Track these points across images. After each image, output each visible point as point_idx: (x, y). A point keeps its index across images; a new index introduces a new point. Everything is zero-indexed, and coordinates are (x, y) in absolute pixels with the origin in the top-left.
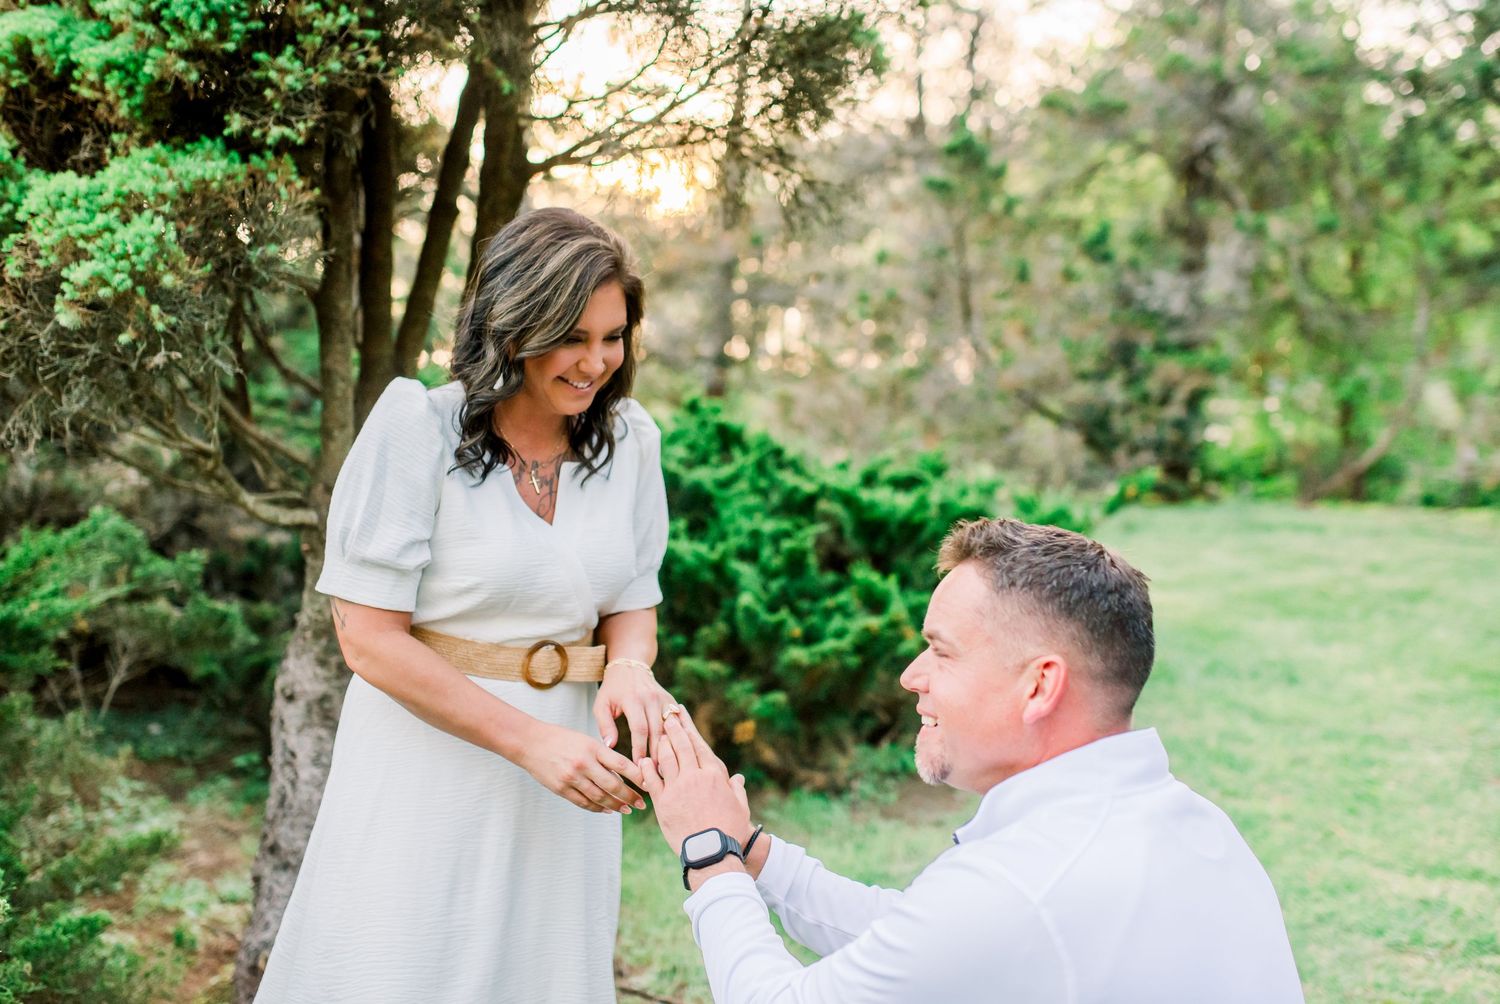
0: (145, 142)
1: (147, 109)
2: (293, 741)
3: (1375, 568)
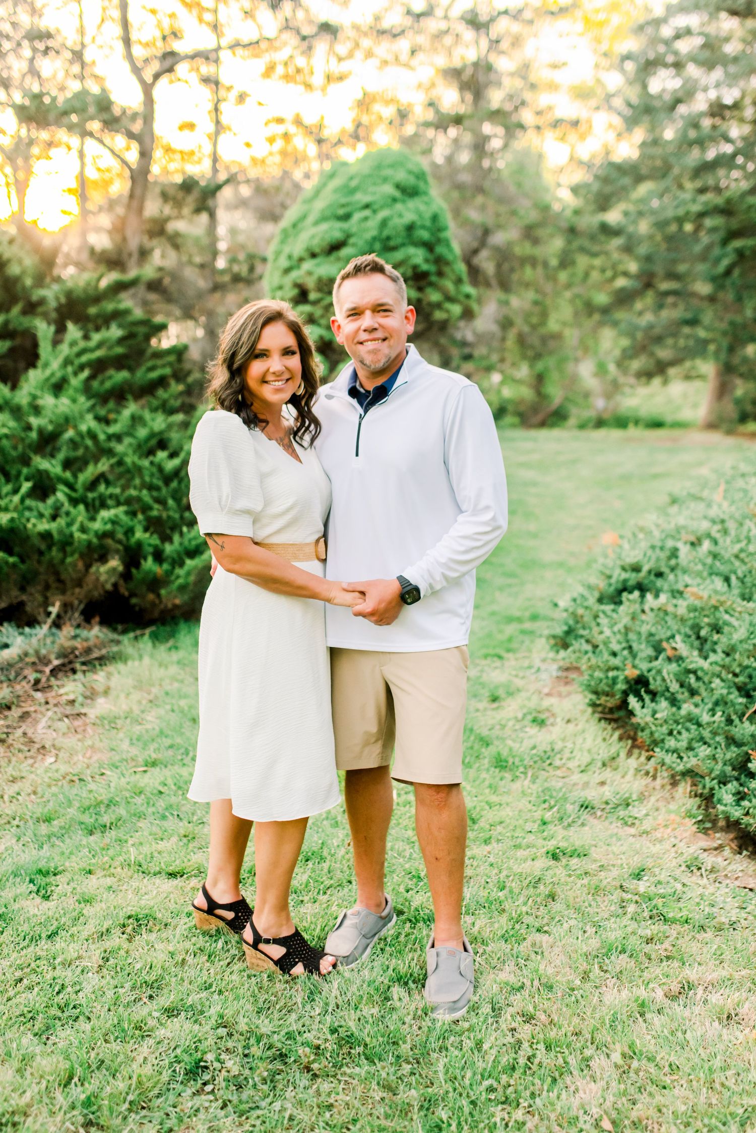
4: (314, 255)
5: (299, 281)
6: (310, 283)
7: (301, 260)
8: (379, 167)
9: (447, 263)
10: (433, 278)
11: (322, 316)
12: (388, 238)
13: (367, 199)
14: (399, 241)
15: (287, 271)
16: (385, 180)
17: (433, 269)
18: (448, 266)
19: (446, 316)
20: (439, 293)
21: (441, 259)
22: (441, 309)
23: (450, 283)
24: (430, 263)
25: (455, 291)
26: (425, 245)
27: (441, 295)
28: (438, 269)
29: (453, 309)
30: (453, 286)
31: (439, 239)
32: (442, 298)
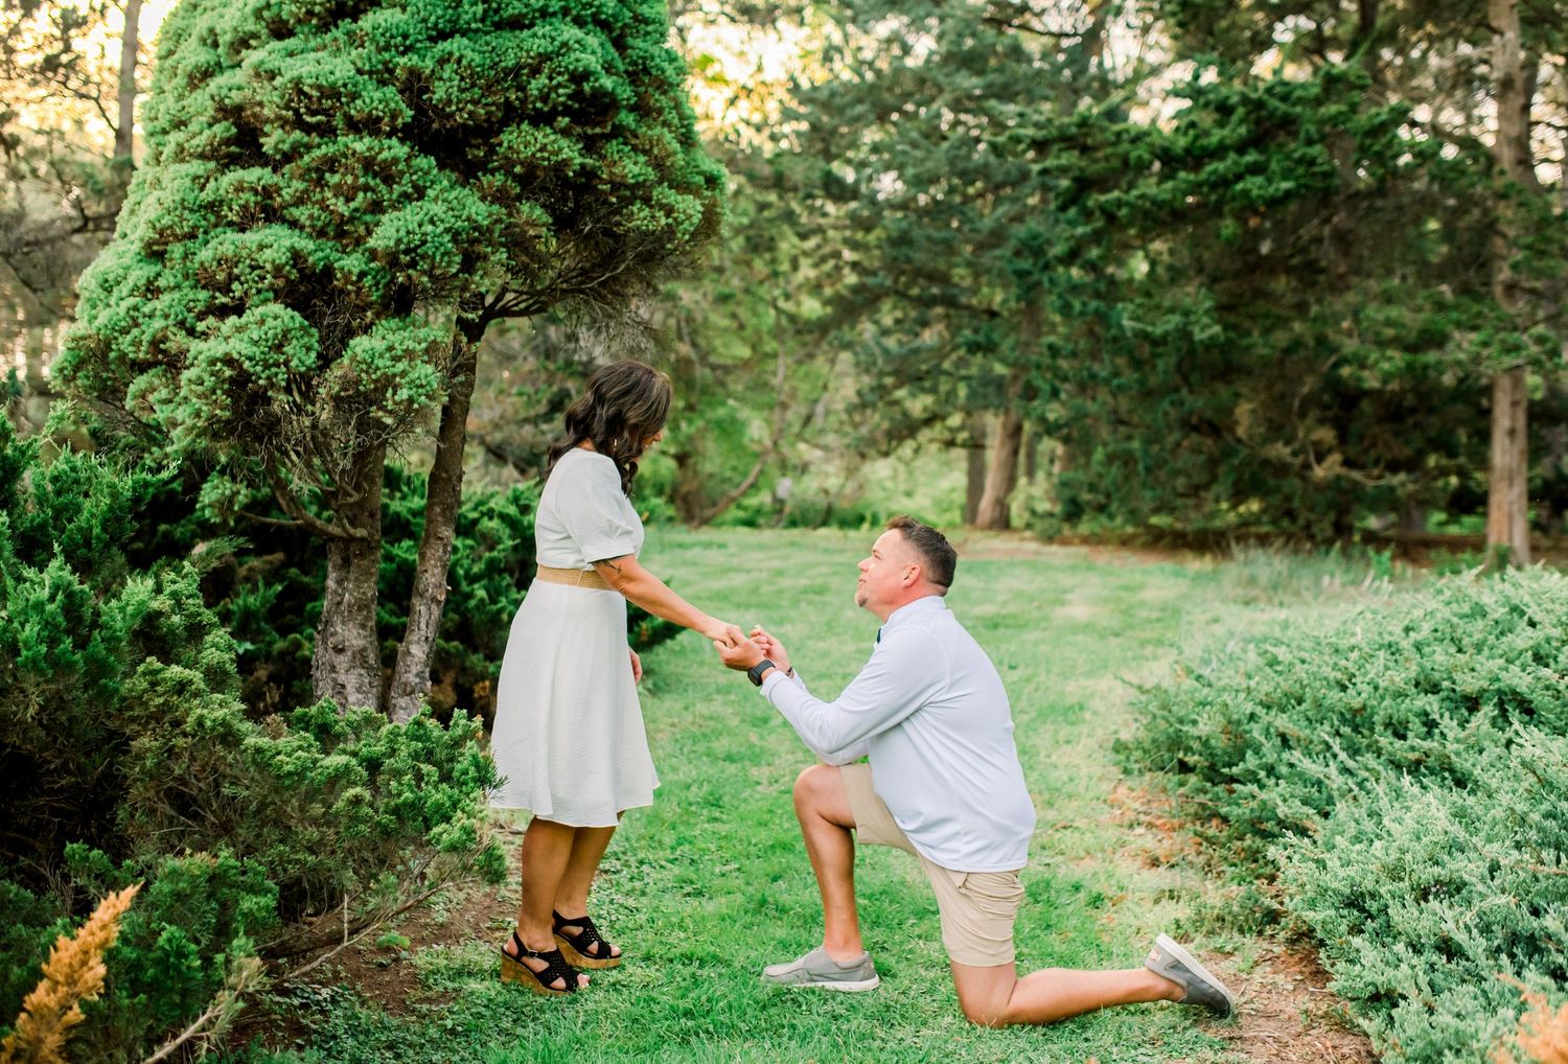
0: (378, 315)
1: (382, 297)
2: (342, 678)
3: (780, 573)
4: (280, 31)
5: (236, 97)
6: (269, 100)
7: (243, 42)
9: (664, 86)
10: (628, 119)
11: (300, 201)
15: (201, 76)
17: (625, 93)
18: (665, 93)
19: (663, 221)
20: (642, 159)
21: (646, 71)
22: (647, 201)
23: (668, 136)
24: (617, 74)
25: (680, 159)
26: (604, 25)
27: (647, 164)
28: (637, 94)
29: (681, 206)
30: (676, 146)
31: (639, 19)
32: (651, 174)
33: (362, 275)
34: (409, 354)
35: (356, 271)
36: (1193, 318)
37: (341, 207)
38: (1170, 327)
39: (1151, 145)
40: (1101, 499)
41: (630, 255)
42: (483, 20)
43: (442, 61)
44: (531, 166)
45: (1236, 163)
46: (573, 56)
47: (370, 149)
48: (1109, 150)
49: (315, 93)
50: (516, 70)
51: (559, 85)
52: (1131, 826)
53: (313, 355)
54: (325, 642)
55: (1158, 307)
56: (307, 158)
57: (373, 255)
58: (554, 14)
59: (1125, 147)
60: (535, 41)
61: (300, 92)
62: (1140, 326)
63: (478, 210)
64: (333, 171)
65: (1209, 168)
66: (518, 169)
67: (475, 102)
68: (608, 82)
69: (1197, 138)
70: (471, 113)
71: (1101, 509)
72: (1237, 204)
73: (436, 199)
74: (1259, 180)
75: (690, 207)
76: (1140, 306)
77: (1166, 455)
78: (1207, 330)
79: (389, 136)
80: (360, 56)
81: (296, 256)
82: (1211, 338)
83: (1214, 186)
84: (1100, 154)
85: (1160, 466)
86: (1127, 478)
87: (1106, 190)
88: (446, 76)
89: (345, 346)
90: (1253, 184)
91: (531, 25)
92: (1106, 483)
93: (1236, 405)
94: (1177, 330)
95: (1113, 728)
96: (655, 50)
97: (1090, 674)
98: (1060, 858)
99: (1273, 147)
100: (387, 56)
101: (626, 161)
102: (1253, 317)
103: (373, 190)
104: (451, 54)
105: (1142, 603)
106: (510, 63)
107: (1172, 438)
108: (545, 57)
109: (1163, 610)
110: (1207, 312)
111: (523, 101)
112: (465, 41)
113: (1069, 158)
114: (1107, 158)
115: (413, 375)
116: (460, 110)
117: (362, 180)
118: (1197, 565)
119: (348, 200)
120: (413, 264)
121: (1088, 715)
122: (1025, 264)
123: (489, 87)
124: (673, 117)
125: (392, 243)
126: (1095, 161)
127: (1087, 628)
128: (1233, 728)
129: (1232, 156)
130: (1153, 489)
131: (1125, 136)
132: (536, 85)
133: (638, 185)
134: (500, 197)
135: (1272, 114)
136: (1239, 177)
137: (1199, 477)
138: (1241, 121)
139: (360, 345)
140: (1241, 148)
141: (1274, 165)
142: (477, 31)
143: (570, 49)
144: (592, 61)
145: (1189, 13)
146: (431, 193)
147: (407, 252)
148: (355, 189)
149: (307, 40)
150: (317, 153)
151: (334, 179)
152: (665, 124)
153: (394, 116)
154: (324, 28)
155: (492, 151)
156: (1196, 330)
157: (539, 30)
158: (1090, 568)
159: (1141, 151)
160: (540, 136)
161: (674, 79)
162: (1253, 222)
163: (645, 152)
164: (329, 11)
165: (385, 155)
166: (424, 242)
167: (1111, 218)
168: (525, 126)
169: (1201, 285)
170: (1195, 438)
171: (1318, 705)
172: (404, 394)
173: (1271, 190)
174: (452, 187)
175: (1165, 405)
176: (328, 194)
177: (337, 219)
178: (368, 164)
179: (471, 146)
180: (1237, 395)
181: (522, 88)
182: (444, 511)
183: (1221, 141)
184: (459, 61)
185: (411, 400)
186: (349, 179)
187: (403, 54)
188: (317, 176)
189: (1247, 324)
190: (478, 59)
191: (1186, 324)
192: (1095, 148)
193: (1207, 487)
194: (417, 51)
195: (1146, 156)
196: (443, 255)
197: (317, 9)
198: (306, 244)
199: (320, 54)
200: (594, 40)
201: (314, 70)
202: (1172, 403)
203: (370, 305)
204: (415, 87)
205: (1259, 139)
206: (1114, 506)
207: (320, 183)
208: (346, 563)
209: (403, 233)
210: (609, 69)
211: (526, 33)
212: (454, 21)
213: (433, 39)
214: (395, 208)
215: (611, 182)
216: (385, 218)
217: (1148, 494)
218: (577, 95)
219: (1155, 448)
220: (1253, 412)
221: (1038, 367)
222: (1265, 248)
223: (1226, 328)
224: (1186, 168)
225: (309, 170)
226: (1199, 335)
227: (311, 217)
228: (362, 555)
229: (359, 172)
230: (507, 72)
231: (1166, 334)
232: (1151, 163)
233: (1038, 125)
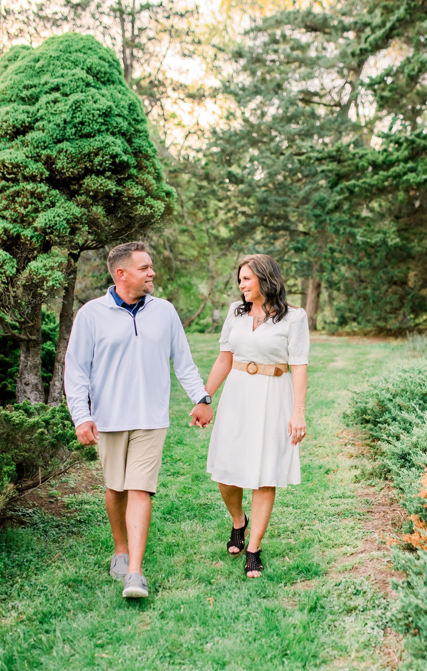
0: (39, 252)
1: (40, 245)
2: (28, 395)
8: (67, 50)
9: (147, 157)
10: (134, 171)
11: (6, 208)
12: (82, 123)
13: (55, 81)
14: (96, 127)
16: (75, 63)
17: (133, 161)
18: (148, 160)
19: (149, 211)
20: (140, 187)
21: (140, 151)
22: (142, 203)
23: (150, 178)
24: (129, 154)
25: (155, 187)
26: (123, 135)
27: (142, 189)
28: (137, 161)
29: (156, 205)
30: (154, 182)
31: (137, 131)
32: (144, 193)
33: (32, 237)
34: (52, 268)
35: (29, 236)
36: (388, 235)
37: (22, 210)
38: (378, 239)
39: (368, 159)
40: (354, 315)
41: (137, 225)
42: (75, 135)
43: (59, 152)
44: (96, 192)
45: (404, 167)
46: (111, 148)
47: (33, 188)
48: (350, 162)
49: (10, 166)
50: (89, 154)
51: (106, 160)
52: (346, 445)
53: (15, 269)
54: (21, 381)
55: (373, 231)
56: (8, 192)
57: (36, 229)
58: (103, 131)
59: (357, 160)
60: (96, 143)
61: (4, 166)
62: (365, 239)
63: (77, 211)
64: (18, 197)
65: (392, 169)
66: (91, 194)
67: (73, 168)
68: (125, 158)
69: (387, 156)
70: (72, 172)
71: (354, 320)
72: (404, 186)
73: (60, 207)
74: (413, 175)
75: (160, 206)
76: (365, 230)
77: (382, 295)
78: (394, 240)
79: (40, 182)
80: (27, 151)
81: (6, 230)
82: (395, 244)
83: (395, 177)
84: (346, 164)
85: (379, 301)
86: (365, 305)
87: (349, 180)
88: (61, 158)
89: (27, 265)
90: (411, 177)
91: (94, 136)
92: (356, 308)
93: (408, 273)
94: (381, 240)
95: (345, 409)
96: (144, 143)
97: (339, 389)
98: (316, 458)
99: (419, 160)
100: (37, 150)
101: (134, 188)
102: (415, 234)
103: (35, 204)
104: (63, 149)
105: (367, 360)
106: (86, 152)
107: (384, 288)
108: (100, 149)
109: (376, 362)
110: (394, 232)
111: (92, 166)
112: (68, 143)
113: (333, 166)
114: (349, 166)
115: (54, 276)
116: (67, 171)
117: (30, 200)
118: (394, 343)
119: (25, 207)
120: (52, 233)
121: (336, 405)
122: (318, 212)
123: (78, 161)
124: (152, 170)
125: (43, 225)
126: (344, 167)
127: (342, 371)
128: (381, 404)
129: (402, 164)
130: (377, 310)
131: (357, 156)
132: (97, 160)
133: (139, 198)
134: (84, 205)
135: (419, 146)
136: (405, 173)
137: (396, 305)
138: (406, 149)
139: (33, 265)
140: (406, 161)
141: (420, 168)
142: (73, 139)
143: (110, 145)
144: (118, 150)
145: (384, 101)
146: (57, 204)
147: (49, 228)
148: (28, 204)
149: (5, 144)
150: (12, 190)
151: (19, 200)
152: (149, 173)
153: (42, 174)
154: (12, 139)
155: (80, 186)
156: (389, 240)
157: (97, 138)
158: (348, 346)
159: (363, 163)
160: (99, 180)
161: (152, 154)
162: (412, 193)
163: (141, 184)
164: (13, 132)
165: (39, 190)
166: (56, 224)
167: (351, 192)
168: (93, 176)
169: (392, 220)
170: (394, 288)
171: (412, 393)
172: (50, 283)
173: (418, 179)
174: (66, 202)
175: (381, 273)
176: (17, 206)
177: (21, 216)
178: (32, 194)
179: (72, 185)
180: (408, 268)
181: (91, 161)
182: (66, 328)
183: (398, 157)
184: (66, 152)
185: (53, 286)
186: (25, 200)
187: (44, 149)
188: (12, 198)
189: (412, 237)
190: (74, 151)
191: (384, 239)
192: (344, 161)
193: (399, 309)
194: (49, 148)
195: (366, 164)
196: (63, 229)
197: (9, 132)
198: (9, 226)
199: (11, 150)
200: (119, 141)
201: (9, 157)
202: (384, 273)
203: (35, 249)
204: (49, 162)
205: (413, 157)
206: (360, 319)
207: (13, 201)
208: (28, 350)
209: (47, 221)
210: (125, 152)
211: (92, 139)
212: (63, 136)
213: (56, 143)
214: (43, 211)
215: (128, 197)
216: (40, 215)
217: (374, 313)
218: (114, 163)
219: (377, 293)
220: (415, 275)
221: (325, 258)
222: (417, 204)
223: (402, 240)
224: (384, 170)
225: (9, 196)
226: (390, 243)
227: (11, 215)
228: (34, 347)
229: (29, 197)
230: (85, 155)
231: (377, 242)
232: (368, 167)
233: (319, 152)
